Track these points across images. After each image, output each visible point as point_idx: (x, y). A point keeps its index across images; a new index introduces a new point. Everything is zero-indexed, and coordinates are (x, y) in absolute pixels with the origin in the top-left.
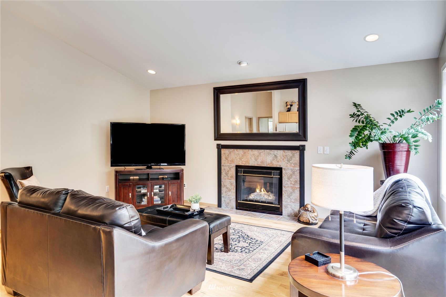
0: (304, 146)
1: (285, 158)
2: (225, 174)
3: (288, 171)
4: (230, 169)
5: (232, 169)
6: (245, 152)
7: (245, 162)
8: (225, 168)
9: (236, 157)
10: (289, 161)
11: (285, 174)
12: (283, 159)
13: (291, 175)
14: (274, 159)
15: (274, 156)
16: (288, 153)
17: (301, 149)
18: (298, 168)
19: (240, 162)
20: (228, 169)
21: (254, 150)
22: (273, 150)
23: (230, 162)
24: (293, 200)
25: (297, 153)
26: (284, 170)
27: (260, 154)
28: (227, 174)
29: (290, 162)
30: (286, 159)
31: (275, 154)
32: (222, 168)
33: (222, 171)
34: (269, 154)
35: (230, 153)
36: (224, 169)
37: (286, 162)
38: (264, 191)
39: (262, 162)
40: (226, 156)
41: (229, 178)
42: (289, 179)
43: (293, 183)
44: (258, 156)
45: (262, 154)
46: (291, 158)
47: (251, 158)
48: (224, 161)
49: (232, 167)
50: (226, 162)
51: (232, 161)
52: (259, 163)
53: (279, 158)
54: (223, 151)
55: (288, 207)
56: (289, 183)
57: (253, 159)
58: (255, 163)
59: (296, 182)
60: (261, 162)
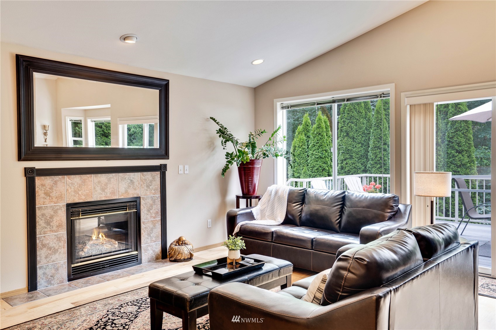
0: (165, 166)
1: (144, 183)
2: (45, 223)
3: (148, 201)
4: (56, 212)
5: (59, 212)
6: (85, 180)
7: (85, 196)
8: (45, 212)
9: (67, 190)
10: (148, 186)
11: (144, 205)
12: (141, 185)
13: (151, 206)
14: (129, 186)
15: (129, 181)
16: (147, 176)
17: (162, 169)
18: (158, 195)
19: (75, 198)
20: (52, 213)
21: (99, 175)
22: (128, 174)
23: (54, 200)
24: (154, 239)
25: (157, 175)
26: (143, 199)
27: (109, 180)
28: (48, 223)
29: (149, 188)
30: (145, 185)
31: (131, 179)
32: (38, 213)
33: (37, 219)
34: (123, 179)
35: (56, 183)
36: (43, 215)
37: (146, 188)
38: (102, 236)
39: (113, 193)
40: (48, 189)
41: (55, 228)
42: (149, 211)
43: (153, 215)
44: (106, 185)
45: (112, 180)
46: (151, 182)
47: (94, 188)
48: (42, 200)
49: (60, 208)
50: (47, 201)
51: (60, 197)
52: (108, 195)
53: (136, 183)
54: (39, 181)
55: (148, 250)
56: (149, 217)
57: (98, 189)
58: (101, 196)
59: (157, 213)
60: (110, 193)
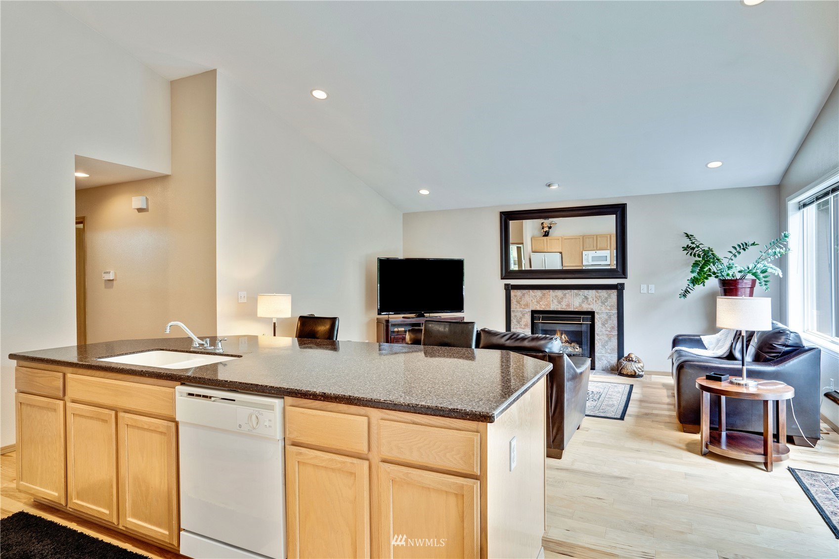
0: (622, 285)
1: (598, 300)
2: (517, 321)
3: (602, 315)
4: (523, 315)
5: (526, 315)
6: (544, 294)
7: (544, 305)
8: (517, 314)
9: (532, 300)
10: (603, 303)
11: (599, 319)
12: (596, 301)
13: (606, 320)
14: (583, 302)
15: (584, 297)
16: (602, 294)
17: (620, 288)
18: (615, 311)
19: (537, 307)
20: (521, 315)
21: (556, 291)
22: (582, 291)
23: (523, 306)
24: (609, 351)
25: (614, 293)
26: (597, 314)
27: (565, 295)
28: (519, 322)
29: (604, 304)
30: (600, 301)
31: (585, 295)
32: (512, 314)
33: (512, 318)
34: (577, 295)
35: (524, 295)
36: (515, 316)
37: (600, 304)
38: (565, 338)
39: (568, 305)
40: (518, 299)
41: (523, 326)
42: (603, 324)
43: (609, 329)
44: (562, 298)
45: (567, 295)
46: (606, 299)
47: (552, 301)
48: (515, 306)
49: (527, 313)
50: (518, 307)
51: (527, 305)
52: (564, 307)
53: (590, 299)
54: (513, 293)
55: (602, 360)
56: (603, 330)
57: (555, 301)
58: (558, 307)
59: (613, 328)
60: (566, 305)
